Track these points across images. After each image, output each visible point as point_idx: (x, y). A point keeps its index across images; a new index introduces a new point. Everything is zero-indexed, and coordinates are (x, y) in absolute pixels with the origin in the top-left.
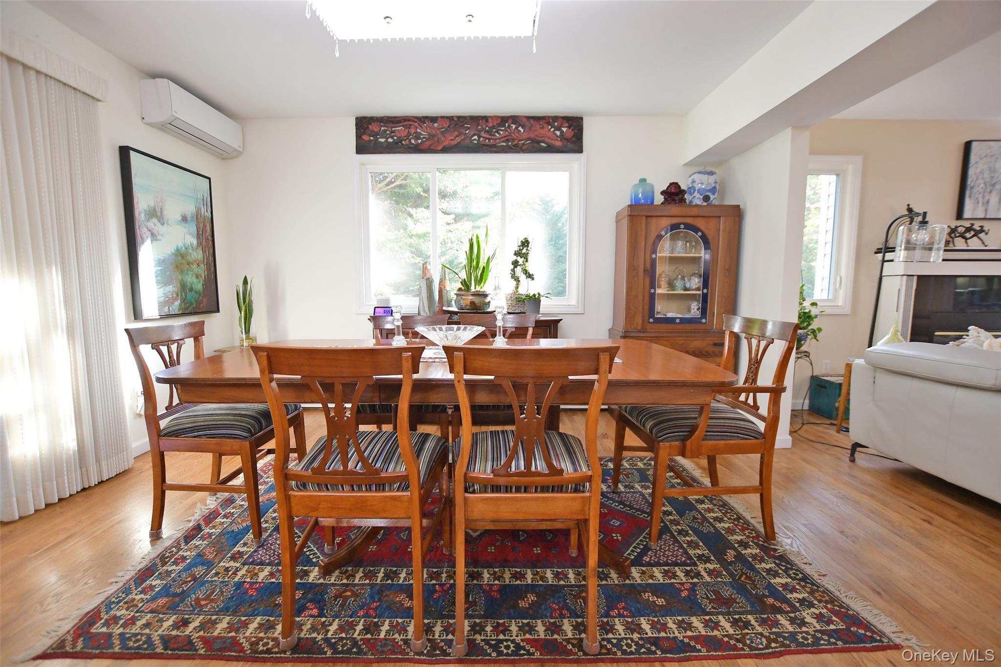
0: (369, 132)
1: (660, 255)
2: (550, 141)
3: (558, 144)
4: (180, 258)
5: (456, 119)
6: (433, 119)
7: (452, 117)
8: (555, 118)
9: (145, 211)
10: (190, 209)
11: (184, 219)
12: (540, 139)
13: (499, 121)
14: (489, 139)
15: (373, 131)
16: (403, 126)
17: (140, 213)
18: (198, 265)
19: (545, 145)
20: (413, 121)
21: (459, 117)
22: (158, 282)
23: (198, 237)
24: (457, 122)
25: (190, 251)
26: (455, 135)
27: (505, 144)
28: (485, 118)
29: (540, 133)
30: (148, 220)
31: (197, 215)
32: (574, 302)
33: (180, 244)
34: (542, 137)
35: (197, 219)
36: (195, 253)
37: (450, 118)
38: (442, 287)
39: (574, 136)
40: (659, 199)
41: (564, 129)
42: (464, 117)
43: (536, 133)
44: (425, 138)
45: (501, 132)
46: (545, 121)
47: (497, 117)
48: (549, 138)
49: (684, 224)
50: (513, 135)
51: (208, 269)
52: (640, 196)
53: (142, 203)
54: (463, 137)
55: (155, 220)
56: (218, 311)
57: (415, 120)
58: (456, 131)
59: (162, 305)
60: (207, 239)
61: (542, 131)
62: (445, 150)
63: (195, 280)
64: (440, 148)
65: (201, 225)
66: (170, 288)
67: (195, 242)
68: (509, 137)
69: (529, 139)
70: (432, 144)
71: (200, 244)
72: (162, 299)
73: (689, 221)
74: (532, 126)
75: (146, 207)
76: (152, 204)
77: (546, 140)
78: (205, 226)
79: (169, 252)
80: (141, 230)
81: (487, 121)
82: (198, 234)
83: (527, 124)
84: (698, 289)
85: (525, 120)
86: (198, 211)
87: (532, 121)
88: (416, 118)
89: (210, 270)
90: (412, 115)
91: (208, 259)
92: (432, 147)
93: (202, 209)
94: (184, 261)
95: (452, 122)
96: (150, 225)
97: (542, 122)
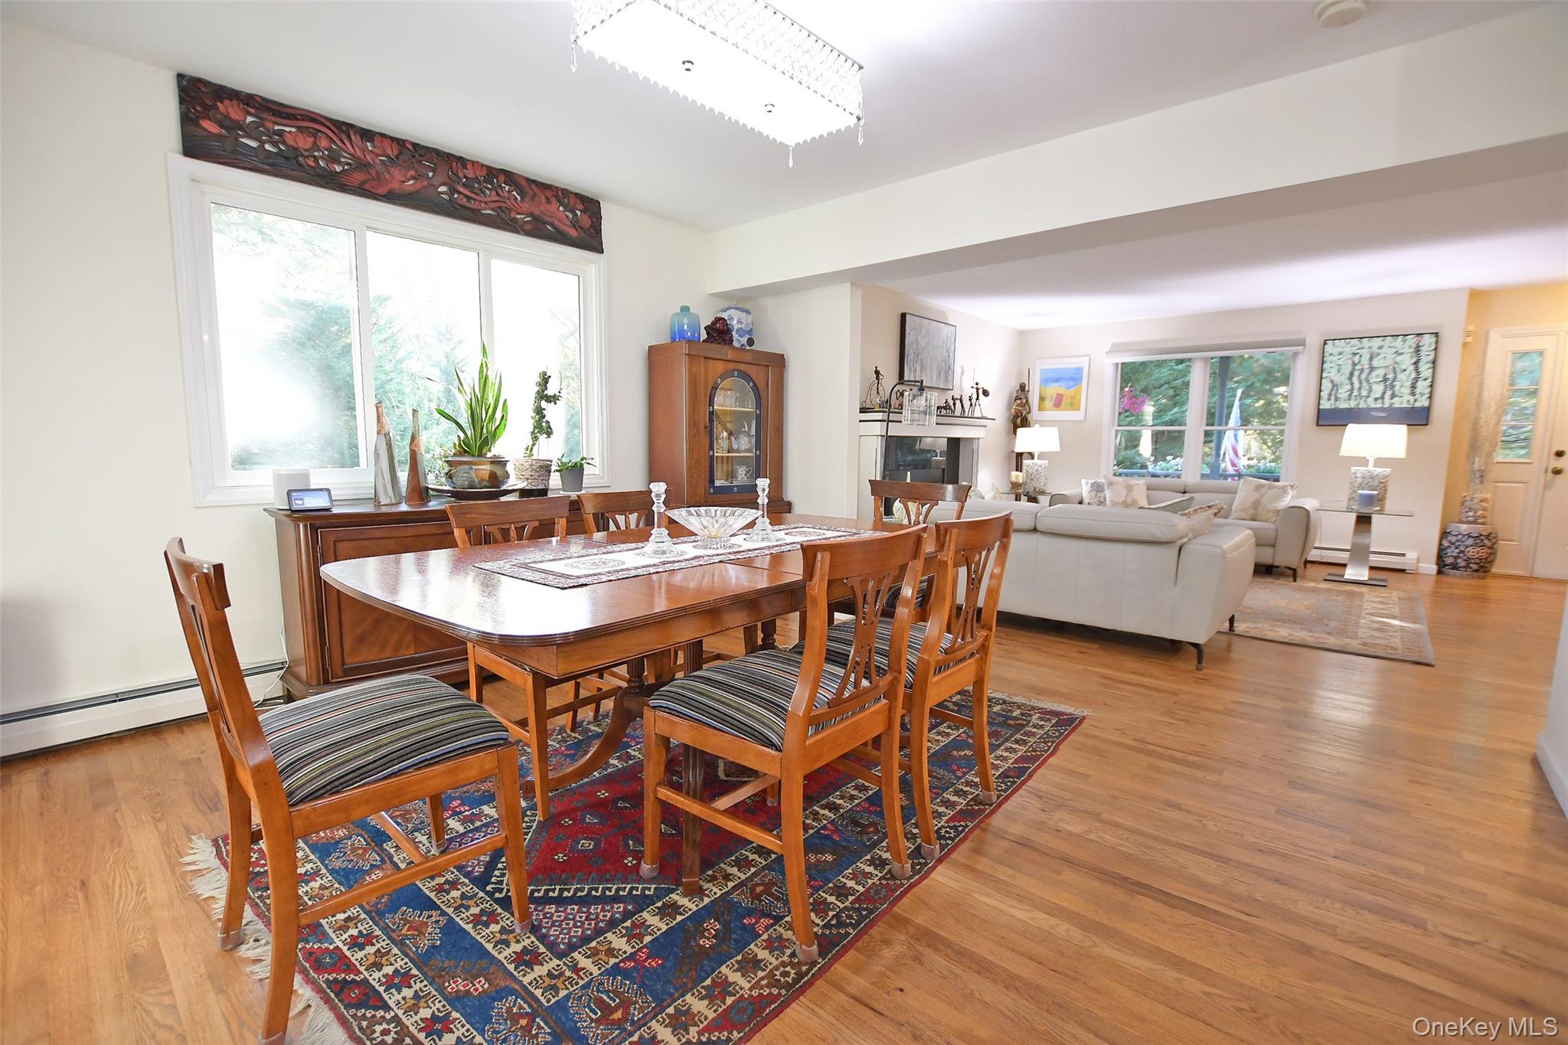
0: (219, 117)
1: (717, 408)
2: (559, 225)
3: (572, 232)
5: (409, 147)
6: (365, 134)
7: (404, 141)
8: (566, 192)
12: (545, 218)
13: (483, 173)
15: (227, 117)
16: (298, 127)
19: (554, 230)
20: (323, 125)
21: (414, 145)
24: (412, 152)
26: (408, 175)
27: (494, 214)
28: (462, 161)
29: (547, 210)
34: (551, 217)
37: (400, 143)
39: (591, 226)
40: (704, 335)
41: (578, 213)
42: (425, 148)
43: (540, 208)
44: (348, 164)
45: (489, 192)
46: (551, 192)
47: (481, 165)
48: (560, 221)
49: (737, 370)
50: (509, 203)
52: (686, 327)
54: (426, 183)
57: (328, 124)
58: (413, 168)
61: (548, 207)
62: (392, 198)
64: (382, 191)
68: (502, 204)
69: (531, 215)
70: (365, 181)
73: (743, 367)
74: (535, 195)
77: (556, 222)
81: (465, 167)
83: (527, 189)
84: (748, 450)
85: (523, 182)
87: (533, 187)
88: (331, 121)
90: (321, 113)
92: (366, 186)
95: (404, 150)
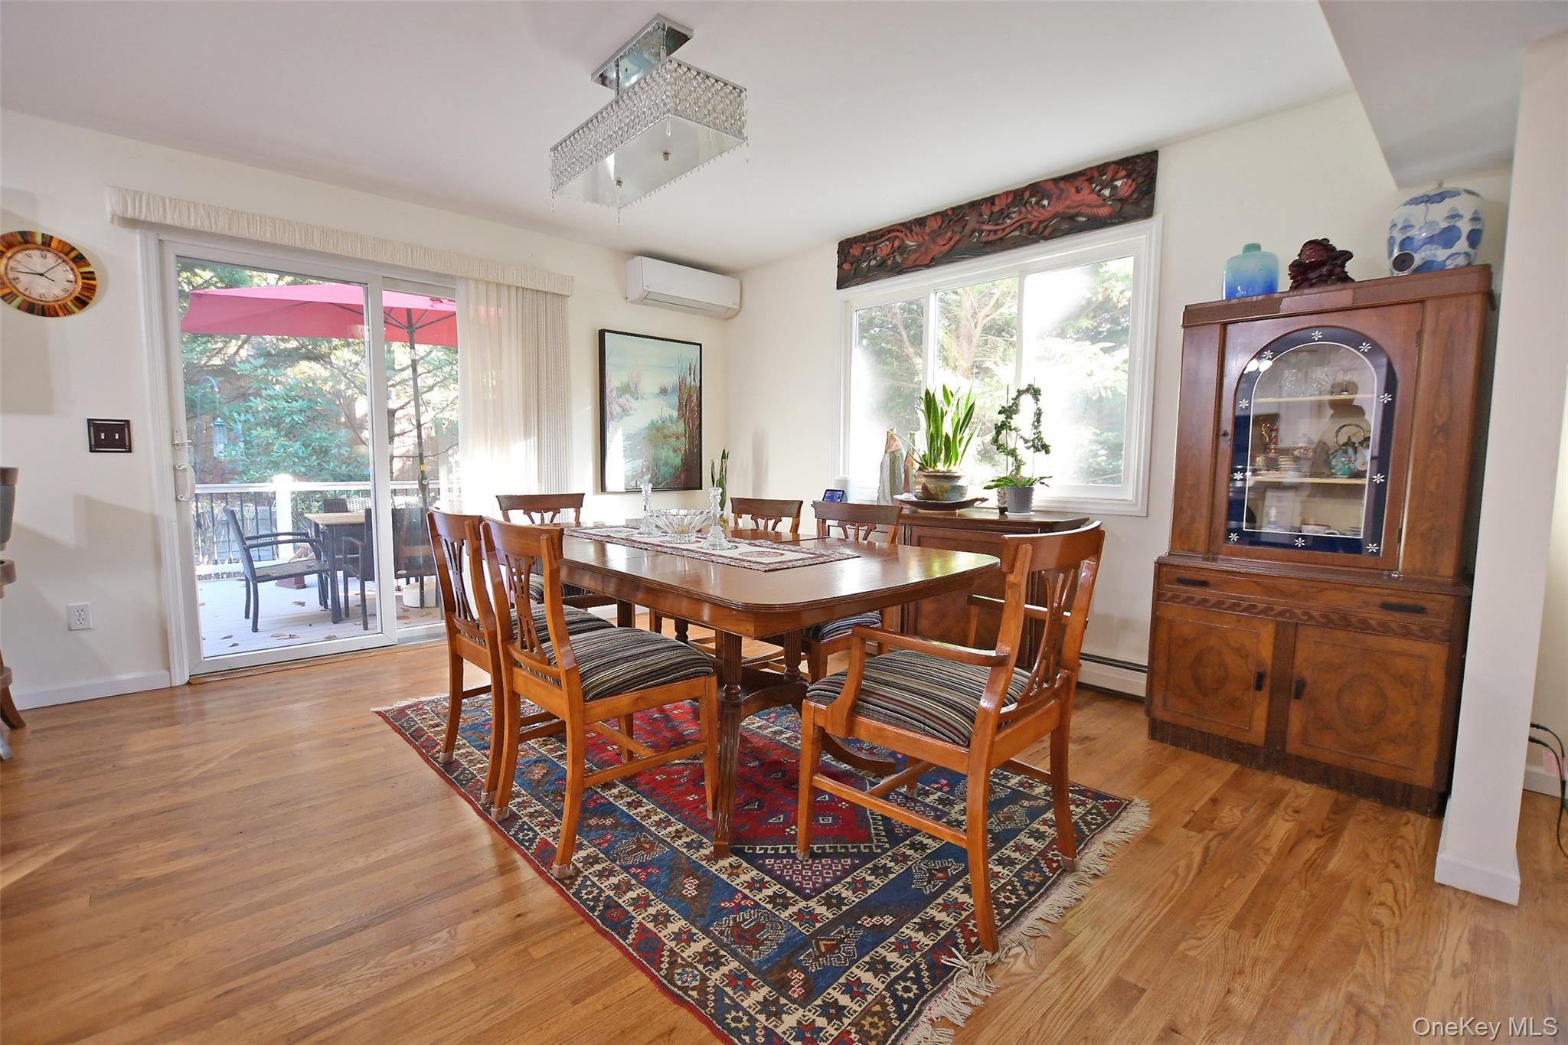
0: (851, 258)
1: (1261, 400)
2: (1089, 211)
3: (1110, 210)
4: (655, 431)
5: (950, 213)
6: (920, 222)
7: (946, 211)
8: (1102, 168)
9: (617, 388)
10: (672, 380)
11: (664, 391)
12: (1073, 211)
13: (1010, 199)
14: (995, 232)
15: (855, 255)
16: (887, 240)
17: (611, 391)
18: (678, 438)
19: (1084, 219)
20: (898, 231)
21: (953, 209)
22: (625, 456)
23: (680, 409)
24: (954, 218)
25: (669, 424)
26: (947, 237)
27: (1017, 233)
28: (991, 200)
29: (1076, 201)
30: (620, 397)
31: (680, 386)
32: (1130, 496)
33: (656, 417)
34: (1079, 207)
35: (680, 389)
36: (674, 426)
37: (943, 214)
38: (909, 465)
39: (1137, 190)
41: (1118, 183)
42: (960, 207)
43: (1068, 202)
44: (912, 250)
45: (1013, 215)
46: (1085, 178)
47: (1007, 193)
48: (1089, 206)
49: (1318, 328)
50: (1029, 216)
51: (691, 443)
53: (613, 381)
54: (958, 238)
55: (628, 396)
56: (701, 488)
57: (900, 228)
58: (950, 230)
59: (628, 479)
60: (692, 410)
61: (1079, 197)
62: (934, 262)
63: (672, 454)
64: (926, 262)
65: (685, 396)
66: (639, 463)
67: (675, 414)
68: (1023, 221)
69: (1058, 215)
70: (917, 259)
71: (682, 415)
72: (630, 473)
74: (1062, 191)
75: (618, 384)
76: (626, 380)
77: (1084, 210)
78: (690, 396)
79: (642, 427)
80: (612, 408)
81: (993, 204)
82: (679, 406)
83: (1056, 190)
85: (1051, 186)
86: (682, 381)
87: (1062, 184)
88: (902, 224)
89: (693, 442)
90: (898, 222)
91: (691, 432)
92: (918, 262)
93: (688, 378)
94: (659, 434)
95: (945, 219)
96: (622, 401)
97: (1078, 183)
